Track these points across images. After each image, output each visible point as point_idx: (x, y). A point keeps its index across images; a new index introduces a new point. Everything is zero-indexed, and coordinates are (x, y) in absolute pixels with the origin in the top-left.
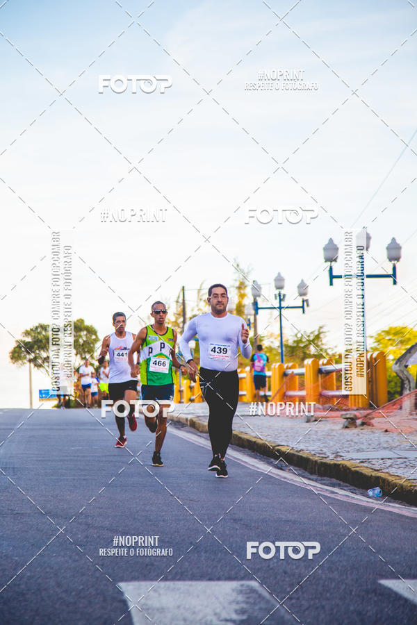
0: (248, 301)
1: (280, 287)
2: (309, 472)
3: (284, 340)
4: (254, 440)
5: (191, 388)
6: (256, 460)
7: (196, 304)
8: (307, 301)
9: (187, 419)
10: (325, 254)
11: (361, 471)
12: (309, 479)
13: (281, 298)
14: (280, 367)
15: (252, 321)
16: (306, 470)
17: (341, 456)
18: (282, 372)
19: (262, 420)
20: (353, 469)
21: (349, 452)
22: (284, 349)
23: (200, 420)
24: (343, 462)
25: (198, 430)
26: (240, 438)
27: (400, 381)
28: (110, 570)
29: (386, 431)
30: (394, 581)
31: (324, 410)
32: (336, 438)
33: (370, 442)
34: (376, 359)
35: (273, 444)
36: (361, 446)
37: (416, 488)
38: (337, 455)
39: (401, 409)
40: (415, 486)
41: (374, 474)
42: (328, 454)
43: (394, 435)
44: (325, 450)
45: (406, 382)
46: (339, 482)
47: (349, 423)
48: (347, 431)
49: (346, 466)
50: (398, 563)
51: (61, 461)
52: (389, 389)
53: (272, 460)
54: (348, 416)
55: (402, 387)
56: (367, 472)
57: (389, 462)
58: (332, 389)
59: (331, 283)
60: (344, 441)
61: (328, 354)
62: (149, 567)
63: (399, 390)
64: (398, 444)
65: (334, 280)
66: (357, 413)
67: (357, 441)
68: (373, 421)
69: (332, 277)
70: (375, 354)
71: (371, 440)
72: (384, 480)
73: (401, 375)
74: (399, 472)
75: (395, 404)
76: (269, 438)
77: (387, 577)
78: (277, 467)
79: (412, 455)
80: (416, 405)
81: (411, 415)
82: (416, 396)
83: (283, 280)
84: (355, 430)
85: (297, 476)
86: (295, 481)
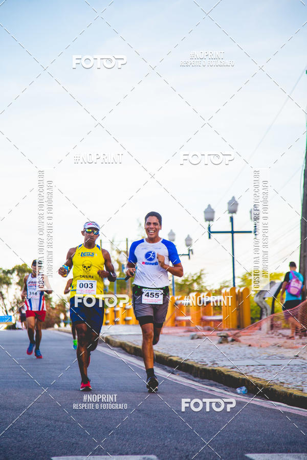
2: (193, 376)
3: (175, 280)
8: (192, 250)
9: (103, 338)
10: (205, 216)
11: (231, 375)
12: (194, 381)
14: (173, 299)
16: (191, 374)
17: (217, 364)
18: (174, 303)
20: (226, 373)
21: (222, 361)
22: (175, 286)
23: (113, 338)
24: (218, 368)
25: (111, 345)
27: (260, 309)
28: (46, 448)
29: (250, 346)
30: (257, 455)
31: (204, 330)
32: (213, 351)
33: (238, 354)
34: (242, 293)
35: (167, 356)
36: (232, 357)
37: (272, 387)
38: (214, 363)
39: (260, 329)
40: (271, 385)
41: (241, 377)
42: (207, 362)
43: (256, 349)
44: (205, 359)
45: (264, 310)
46: (215, 383)
47: (223, 340)
48: (221, 345)
49: (220, 371)
50: (259, 442)
51: (9, 368)
52: (252, 316)
53: (166, 367)
54: (222, 335)
55: (261, 314)
56: (236, 375)
57: (252, 368)
58: (210, 315)
59: (210, 238)
60: (219, 353)
61: (207, 290)
62: (75, 445)
63: (259, 316)
64: (258, 355)
65: (212, 234)
66: (229, 333)
67: (228, 353)
68: (240, 339)
69: (210, 232)
70: (241, 290)
71: (239, 352)
72: (248, 381)
73: (260, 305)
74: (260, 376)
75: (255, 326)
76: (164, 351)
77: (251, 452)
78: (169, 372)
79: (269, 363)
80: (272, 327)
81: (268, 334)
82: (272, 320)
83: (174, 235)
84: (227, 346)
85: (184, 378)
86: (184, 382)
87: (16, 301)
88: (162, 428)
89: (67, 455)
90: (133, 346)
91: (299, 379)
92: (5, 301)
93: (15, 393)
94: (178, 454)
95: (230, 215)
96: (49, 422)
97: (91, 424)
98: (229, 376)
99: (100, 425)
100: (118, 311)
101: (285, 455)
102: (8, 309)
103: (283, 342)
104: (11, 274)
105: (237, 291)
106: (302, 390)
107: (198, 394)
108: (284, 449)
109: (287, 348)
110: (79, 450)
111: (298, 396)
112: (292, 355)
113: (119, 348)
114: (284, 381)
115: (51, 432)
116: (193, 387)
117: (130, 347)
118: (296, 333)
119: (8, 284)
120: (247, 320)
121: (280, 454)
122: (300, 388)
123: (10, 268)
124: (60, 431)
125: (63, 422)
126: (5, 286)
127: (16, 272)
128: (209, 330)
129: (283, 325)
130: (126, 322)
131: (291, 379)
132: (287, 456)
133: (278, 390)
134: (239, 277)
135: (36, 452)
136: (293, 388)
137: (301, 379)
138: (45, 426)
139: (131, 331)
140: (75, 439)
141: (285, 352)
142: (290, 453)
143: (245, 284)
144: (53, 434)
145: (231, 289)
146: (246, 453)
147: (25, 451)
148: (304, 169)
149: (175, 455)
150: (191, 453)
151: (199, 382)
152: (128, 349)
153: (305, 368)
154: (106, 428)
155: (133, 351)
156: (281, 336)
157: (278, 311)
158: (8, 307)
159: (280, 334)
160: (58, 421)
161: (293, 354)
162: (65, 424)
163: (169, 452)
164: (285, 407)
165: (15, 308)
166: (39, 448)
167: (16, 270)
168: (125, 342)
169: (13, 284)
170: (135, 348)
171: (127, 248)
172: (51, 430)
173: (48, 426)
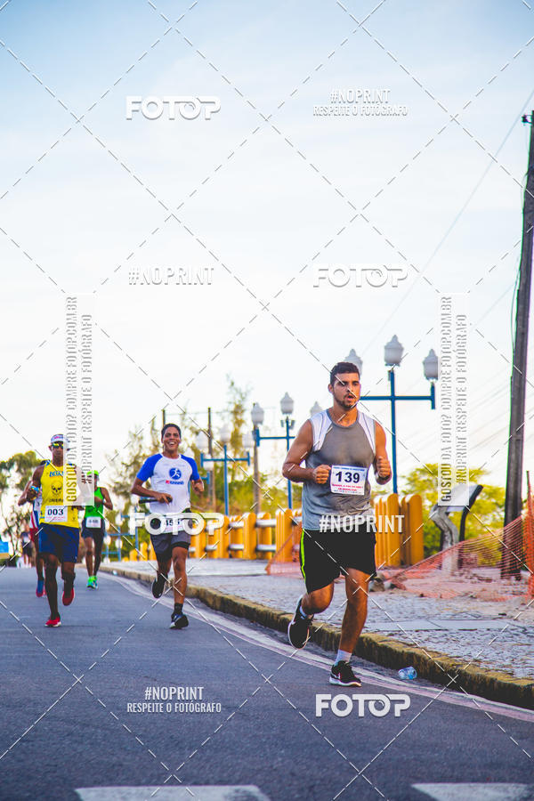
0: (247, 430)
1: (287, 411)
2: (323, 647)
4: (253, 606)
6: (256, 632)
11: (389, 646)
12: (324, 656)
13: (289, 425)
14: (287, 514)
15: (252, 455)
16: (319, 645)
18: (289, 520)
19: (265, 581)
20: (380, 644)
21: (374, 622)
22: (292, 491)
24: (367, 635)
26: (236, 604)
27: (440, 532)
28: (66, 773)
29: (422, 596)
30: (433, 785)
33: (402, 610)
34: (408, 504)
35: (278, 613)
36: (390, 615)
37: (460, 668)
39: (440, 567)
40: (458, 665)
41: (406, 650)
43: (432, 601)
45: (448, 534)
46: (361, 660)
47: (376, 585)
49: (371, 640)
50: (437, 763)
52: (426, 544)
53: (277, 632)
55: (442, 541)
56: (398, 648)
57: (425, 635)
62: (116, 768)
63: (438, 544)
64: (437, 612)
66: (385, 573)
67: (384, 608)
68: (404, 583)
70: (407, 500)
71: (402, 607)
72: (419, 658)
73: (440, 524)
74: (438, 648)
75: (432, 561)
76: (273, 605)
77: (423, 781)
78: (282, 640)
79: (454, 626)
80: (461, 563)
81: (453, 575)
82: (461, 551)
83: (291, 402)
84: (382, 595)
85: (308, 653)
86: (307, 659)
87: (15, 516)
88: (269, 738)
89: (102, 786)
90: (219, 595)
91: (506, 653)
94: (295, 783)
95: (390, 368)
96: (73, 728)
97: (145, 731)
98: (385, 648)
99: (161, 733)
101: (482, 785)
103: (480, 589)
104: (8, 469)
105: (400, 501)
106: (512, 674)
108: (479, 775)
109: (486, 601)
110: (124, 777)
111: (505, 684)
112: (495, 614)
114: (481, 657)
115: (75, 745)
116: (323, 667)
117: (214, 597)
118: (502, 574)
119: (2, 486)
120: (417, 551)
121: (472, 785)
122: (508, 669)
123: (6, 460)
124: (92, 744)
125: (97, 727)
127: (15, 467)
129: (480, 559)
130: (208, 554)
131: (492, 655)
132: (485, 787)
133: (470, 673)
134: (404, 477)
135: (50, 779)
136: (497, 670)
137: (509, 654)
138: (66, 733)
139: (215, 570)
140: (118, 758)
141: (483, 607)
142: (490, 782)
143: (415, 488)
144: (80, 748)
145: (390, 498)
146: (414, 783)
147: (29, 778)
148: (517, 288)
149: (290, 785)
150: (318, 782)
152: (211, 602)
153: (517, 635)
154: (172, 737)
155: (218, 605)
156: (476, 579)
157: (471, 535)
159: (475, 575)
160: (88, 726)
161: (496, 610)
162: (99, 731)
163: (280, 781)
164: (483, 703)
165: (14, 529)
166: (54, 772)
167: (16, 463)
168: (203, 588)
169: (10, 487)
170: (222, 599)
171: (210, 426)
172: (76, 741)
173: (70, 734)
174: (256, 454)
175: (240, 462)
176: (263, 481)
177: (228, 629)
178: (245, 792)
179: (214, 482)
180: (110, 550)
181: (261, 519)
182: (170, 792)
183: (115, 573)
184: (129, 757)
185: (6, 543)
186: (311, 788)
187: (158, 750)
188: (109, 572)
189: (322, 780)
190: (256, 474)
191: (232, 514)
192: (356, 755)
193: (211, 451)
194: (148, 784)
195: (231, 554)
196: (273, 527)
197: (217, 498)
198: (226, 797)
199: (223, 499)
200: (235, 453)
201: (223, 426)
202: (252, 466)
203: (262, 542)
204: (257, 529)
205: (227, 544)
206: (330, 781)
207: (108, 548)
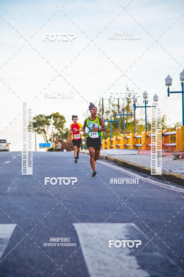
0: (131, 104)
1: (146, 98)
2: (158, 178)
3: (147, 122)
4: (133, 165)
5: (106, 143)
6: (134, 173)
7: (108, 106)
8: (158, 103)
9: (104, 156)
10: (166, 82)
11: (181, 178)
12: (158, 181)
13: (146, 102)
14: (146, 133)
15: (133, 113)
16: (157, 178)
17: (172, 172)
18: (146, 135)
19: (137, 156)
20: (178, 177)
21: (176, 170)
22: (147, 126)
23: (110, 156)
24: (173, 174)
25: (109, 161)
26: (127, 164)
28: (69, 218)
31: (165, 152)
32: (170, 164)
35: (142, 167)
36: (181, 167)
38: (170, 171)
42: (166, 171)
44: (165, 169)
46: (171, 183)
47: (176, 157)
48: (175, 161)
49: (174, 176)
51: (48, 173)
53: (141, 173)
54: (175, 154)
58: (168, 143)
59: (169, 96)
60: (174, 165)
61: (167, 128)
62: (86, 217)
65: (170, 94)
66: (180, 153)
67: (179, 165)
69: (169, 92)
76: (140, 164)
78: (143, 176)
83: (147, 94)
84: (179, 161)
85: (152, 180)
86: (152, 182)
87: (53, 134)
90: (122, 161)
92: (46, 134)
93: (52, 187)
95: (182, 81)
96: (71, 204)
97: (96, 205)
98: (179, 178)
99: (102, 206)
100: (113, 141)
102: (48, 139)
104: (50, 118)
107: (161, 189)
110: (89, 220)
113: (113, 162)
115: (72, 210)
116: (158, 185)
117: (120, 161)
119: (48, 124)
123: (49, 115)
124: (78, 209)
125: (80, 204)
126: (46, 126)
127: (52, 118)
128: (168, 152)
130: (118, 147)
135: (64, 220)
138: (69, 206)
139: (120, 152)
140: (87, 214)
144: (74, 211)
145: (181, 127)
150: (156, 223)
151: (161, 182)
152: (119, 163)
154: (105, 207)
155: (121, 164)
158: (48, 138)
160: (77, 203)
162: (81, 205)
165: (53, 139)
166: (65, 218)
167: (52, 116)
168: (117, 158)
169: (51, 124)
170: (123, 162)
171: (118, 103)
172: (73, 208)
173: (71, 206)
174: (134, 113)
175: (129, 116)
176: (137, 122)
177: (124, 172)
178: (130, 225)
179: (120, 123)
180: (84, 146)
181: (136, 135)
182: (105, 225)
183: (86, 153)
184: (91, 214)
185: (50, 144)
186: (153, 224)
187: (101, 212)
188: (84, 153)
189: (157, 222)
190: (135, 120)
191: (126, 134)
192: (169, 214)
193: (119, 112)
194: (97, 222)
195: (126, 147)
196: (141, 138)
197: (121, 128)
198: (124, 227)
199: (123, 129)
200: (128, 113)
201: (123, 103)
202: (133, 117)
203: (137, 143)
204: (135, 139)
205: (125, 144)
206: (160, 222)
207: (84, 145)
